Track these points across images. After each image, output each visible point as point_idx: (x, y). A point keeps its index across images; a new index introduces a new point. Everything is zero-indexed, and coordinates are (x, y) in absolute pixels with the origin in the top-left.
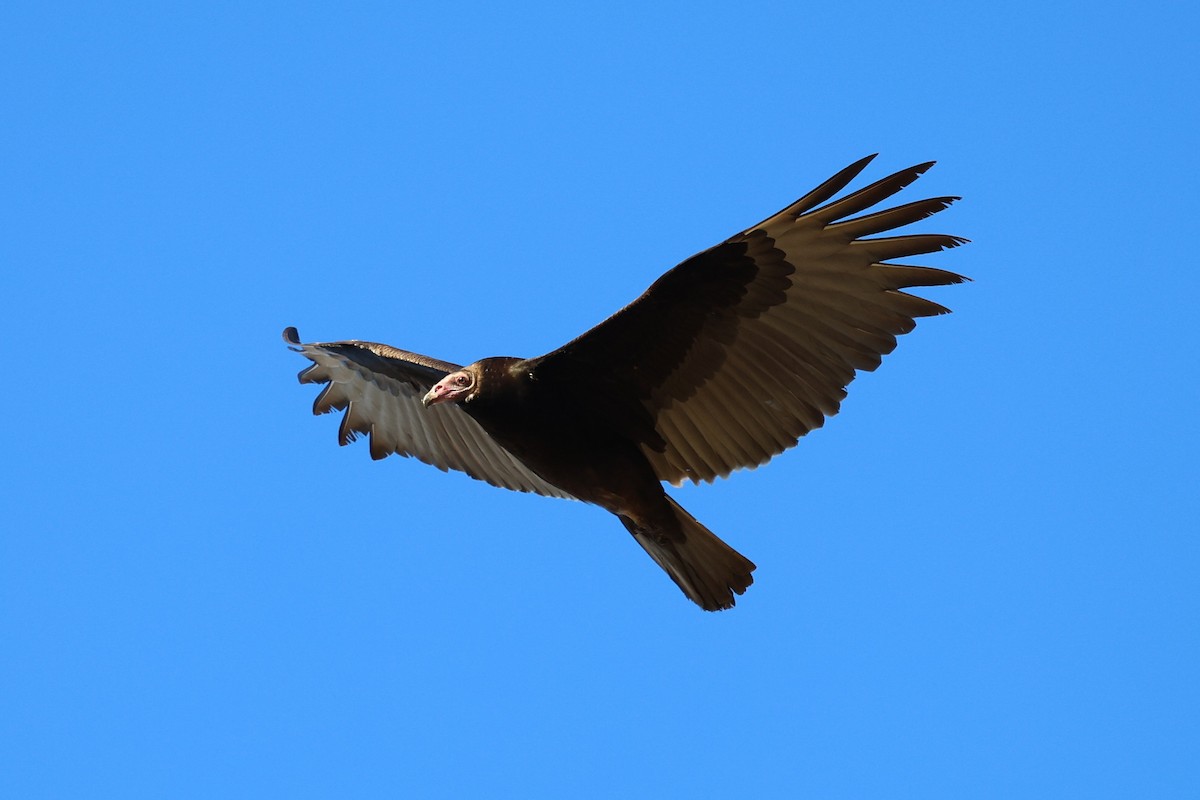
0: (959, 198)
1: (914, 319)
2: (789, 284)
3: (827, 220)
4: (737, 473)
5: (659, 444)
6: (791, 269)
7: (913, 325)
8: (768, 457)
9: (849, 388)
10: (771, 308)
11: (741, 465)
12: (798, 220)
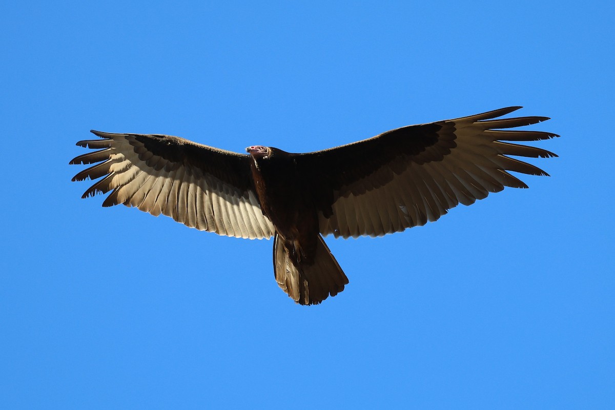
0: (558, 136)
1: (505, 187)
2: (449, 152)
3: (488, 128)
4: (364, 237)
5: (329, 213)
6: (454, 146)
7: (502, 189)
8: (384, 233)
9: (451, 211)
10: (432, 162)
11: (368, 233)
12: (475, 123)
